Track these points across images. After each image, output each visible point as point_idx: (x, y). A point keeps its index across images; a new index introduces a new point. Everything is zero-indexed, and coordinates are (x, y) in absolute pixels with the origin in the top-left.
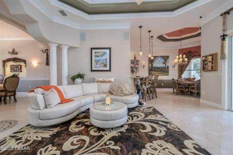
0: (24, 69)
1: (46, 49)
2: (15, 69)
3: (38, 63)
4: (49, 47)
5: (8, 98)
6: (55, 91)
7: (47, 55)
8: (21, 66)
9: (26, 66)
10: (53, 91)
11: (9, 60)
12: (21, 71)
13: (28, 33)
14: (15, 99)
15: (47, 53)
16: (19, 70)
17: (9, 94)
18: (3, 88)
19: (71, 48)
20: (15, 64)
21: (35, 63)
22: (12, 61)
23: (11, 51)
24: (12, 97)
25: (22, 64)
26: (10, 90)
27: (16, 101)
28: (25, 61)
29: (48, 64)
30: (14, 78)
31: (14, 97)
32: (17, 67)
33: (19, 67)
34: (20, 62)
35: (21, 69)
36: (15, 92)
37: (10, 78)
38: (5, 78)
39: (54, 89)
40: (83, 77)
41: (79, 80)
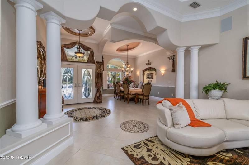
0: (155, 76)
1: (172, 55)
2: (149, 77)
3: (165, 70)
4: (176, 53)
5: (144, 101)
6: (184, 108)
7: (173, 61)
8: (153, 74)
9: (156, 74)
10: (182, 107)
11: (146, 70)
12: (153, 79)
13: (159, 44)
14: (148, 102)
15: (174, 59)
16: (151, 77)
17: (145, 98)
18: (142, 93)
19: (203, 48)
20: (149, 72)
21: (163, 71)
22: (148, 70)
23: (147, 62)
24: (147, 100)
25: (154, 72)
26: (146, 95)
27: (149, 104)
28: (155, 70)
29: (174, 70)
30: (148, 85)
31: (148, 100)
32: (150, 74)
33: (152, 74)
34: (152, 70)
35: (153, 76)
36: (148, 96)
37: (146, 85)
38: (143, 85)
39: (182, 105)
40: (226, 88)
41: (217, 93)
